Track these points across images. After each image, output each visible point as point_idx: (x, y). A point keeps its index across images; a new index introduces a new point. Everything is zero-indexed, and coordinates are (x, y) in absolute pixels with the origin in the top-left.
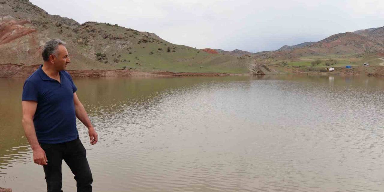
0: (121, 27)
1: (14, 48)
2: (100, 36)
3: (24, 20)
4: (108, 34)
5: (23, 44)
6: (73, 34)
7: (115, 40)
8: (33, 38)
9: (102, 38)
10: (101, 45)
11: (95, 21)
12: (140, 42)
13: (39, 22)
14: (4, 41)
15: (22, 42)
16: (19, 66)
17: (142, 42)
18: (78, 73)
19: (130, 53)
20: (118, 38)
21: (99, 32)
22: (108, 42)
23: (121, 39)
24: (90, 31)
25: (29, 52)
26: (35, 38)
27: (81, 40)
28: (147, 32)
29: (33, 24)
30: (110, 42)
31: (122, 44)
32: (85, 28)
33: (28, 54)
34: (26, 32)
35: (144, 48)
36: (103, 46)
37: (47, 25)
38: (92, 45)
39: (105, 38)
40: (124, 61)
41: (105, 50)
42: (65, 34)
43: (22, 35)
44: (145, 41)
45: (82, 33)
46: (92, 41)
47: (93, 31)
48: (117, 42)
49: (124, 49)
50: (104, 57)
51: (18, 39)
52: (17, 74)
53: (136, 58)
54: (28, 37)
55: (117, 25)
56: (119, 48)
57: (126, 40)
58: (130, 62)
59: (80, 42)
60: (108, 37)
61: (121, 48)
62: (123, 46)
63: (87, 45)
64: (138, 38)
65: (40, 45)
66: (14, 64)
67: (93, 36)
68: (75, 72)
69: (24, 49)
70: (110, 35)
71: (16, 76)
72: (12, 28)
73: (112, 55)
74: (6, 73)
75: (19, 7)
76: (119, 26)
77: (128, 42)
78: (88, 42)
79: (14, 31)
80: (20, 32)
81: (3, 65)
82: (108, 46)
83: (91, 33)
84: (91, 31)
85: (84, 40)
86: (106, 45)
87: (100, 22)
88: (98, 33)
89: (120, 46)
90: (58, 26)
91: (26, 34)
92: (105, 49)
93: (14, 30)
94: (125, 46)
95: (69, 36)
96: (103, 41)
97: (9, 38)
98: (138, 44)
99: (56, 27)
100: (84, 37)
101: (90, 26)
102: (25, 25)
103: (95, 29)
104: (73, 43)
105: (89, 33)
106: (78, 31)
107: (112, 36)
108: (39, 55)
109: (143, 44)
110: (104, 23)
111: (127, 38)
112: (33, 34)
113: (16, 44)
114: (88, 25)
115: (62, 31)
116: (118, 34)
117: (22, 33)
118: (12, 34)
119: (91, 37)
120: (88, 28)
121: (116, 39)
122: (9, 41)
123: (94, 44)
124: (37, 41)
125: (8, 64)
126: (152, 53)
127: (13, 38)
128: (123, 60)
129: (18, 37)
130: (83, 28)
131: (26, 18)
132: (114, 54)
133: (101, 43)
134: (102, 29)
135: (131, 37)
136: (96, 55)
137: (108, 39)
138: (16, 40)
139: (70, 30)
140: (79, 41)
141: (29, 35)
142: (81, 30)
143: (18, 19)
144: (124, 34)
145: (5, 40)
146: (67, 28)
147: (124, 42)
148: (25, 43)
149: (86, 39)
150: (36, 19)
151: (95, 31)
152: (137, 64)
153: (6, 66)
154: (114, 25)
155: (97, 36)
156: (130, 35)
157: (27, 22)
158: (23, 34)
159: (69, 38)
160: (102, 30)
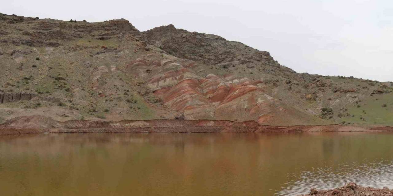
0: (357, 79)
1: (234, 106)
2: (330, 90)
3: (257, 80)
4: (339, 88)
5: (243, 102)
6: (303, 90)
7: (345, 93)
8: (253, 96)
9: (332, 92)
10: (330, 99)
11: (327, 75)
12: (373, 93)
13: (270, 81)
14: (227, 100)
15: (242, 100)
16: (232, 122)
17: (377, 93)
18: (281, 128)
19: (359, 107)
20: (349, 91)
21: (330, 86)
22: (338, 96)
23: (352, 92)
24: (319, 86)
25: (246, 109)
26: (254, 96)
27: (310, 96)
28: (390, 81)
29: (265, 83)
30: (339, 96)
31: (353, 97)
32: (315, 83)
33: (244, 111)
34: (247, 91)
35: (377, 100)
36: (331, 101)
37: (278, 83)
38: (321, 100)
39: (335, 92)
40: (348, 116)
41: (333, 105)
42: (294, 90)
43: (244, 94)
44: (380, 92)
45: (312, 88)
46: (322, 95)
47: (323, 85)
48: (347, 95)
49: (354, 102)
50: (331, 111)
51: (239, 98)
52: (225, 129)
53: (364, 111)
54: (248, 95)
55: (353, 77)
56: (349, 102)
57: (358, 93)
58: (354, 116)
59: (309, 98)
60: (339, 91)
61: (351, 102)
62: (354, 99)
63: (316, 100)
64: (372, 89)
65: (257, 103)
66: (229, 121)
67: (323, 90)
68: (278, 127)
69: (242, 106)
70: (341, 88)
71: (224, 131)
72: (237, 88)
73: (339, 109)
74: (215, 128)
75: (265, 69)
76: (355, 78)
77: (360, 95)
78: (317, 97)
79: (237, 91)
80: (242, 91)
81: (219, 122)
82: (338, 101)
83: (321, 87)
84: (321, 86)
85: (313, 95)
86: (335, 99)
87: (332, 76)
88: (328, 87)
89: (350, 100)
90: (287, 83)
91: (246, 93)
92: (335, 103)
93: (237, 89)
94: (356, 99)
95: (297, 92)
96: (333, 96)
97: (232, 97)
98: (371, 96)
99: (286, 84)
100: (313, 93)
101: (321, 80)
102: (258, 84)
103: (325, 84)
104: (300, 99)
105: (318, 88)
106: (309, 87)
107: (343, 89)
108: (254, 111)
109: (376, 96)
110: (337, 76)
111: (359, 90)
112: (253, 93)
113: (236, 102)
114: (319, 80)
115: (291, 87)
116: (349, 87)
117: (243, 92)
118: (235, 93)
119: (320, 91)
120: (318, 83)
121: (347, 92)
122: (231, 100)
123: (323, 99)
124: (255, 99)
125: (224, 120)
126: (385, 106)
127: (235, 98)
128: (346, 115)
129: (239, 96)
130: (314, 83)
131: (259, 78)
132: (342, 108)
133: (331, 97)
134: (333, 82)
135: (364, 89)
136: (321, 111)
137: (338, 92)
138: (237, 99)
139: (300, 87)
140: (307, 97)
141: (250, 94)
142: (311, 85)
143: (252, 80)
144: (357, 86)
145: (229, 100)
146: (297, 84)
147: (355, 95)
148: (244, 101)
149: (315, 94)
150: (268, 79)
151: (326, 85)
152: (362, 118)
153: (221, 122)
154: (349, 78)
155: (327, 90)
156: (363, 87)
157: (260, 82)
158: (245, 92)
159: (298, 94)
160: (332, 84)
